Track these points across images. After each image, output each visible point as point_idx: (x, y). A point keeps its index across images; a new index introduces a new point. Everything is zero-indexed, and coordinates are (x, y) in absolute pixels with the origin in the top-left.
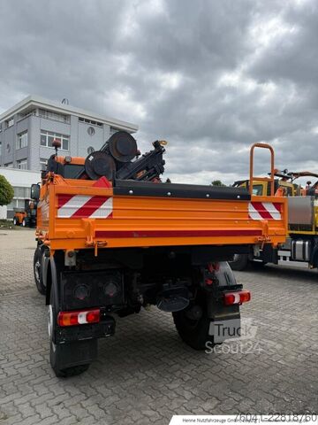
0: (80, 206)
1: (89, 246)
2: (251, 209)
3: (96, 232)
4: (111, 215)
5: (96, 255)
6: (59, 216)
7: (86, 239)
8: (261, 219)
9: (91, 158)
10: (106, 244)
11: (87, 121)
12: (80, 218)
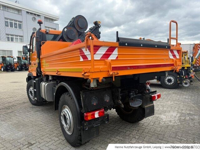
0: (104, 53)
1: (111, 75)
2: (170, 54)
3: (112, 67)
4: (117, 58)
5: (114, 80)
6: (95, 59)
7: (108, 71)
8: (173, 58)
9: (66, 30)
10: (118, 74)
11: (31, 14)
12: (104, 60)
